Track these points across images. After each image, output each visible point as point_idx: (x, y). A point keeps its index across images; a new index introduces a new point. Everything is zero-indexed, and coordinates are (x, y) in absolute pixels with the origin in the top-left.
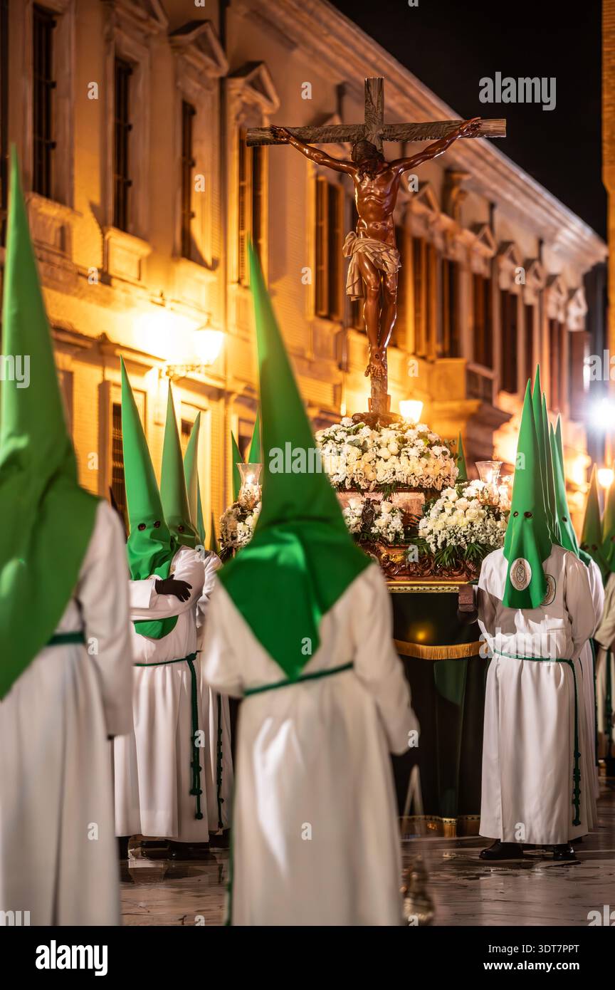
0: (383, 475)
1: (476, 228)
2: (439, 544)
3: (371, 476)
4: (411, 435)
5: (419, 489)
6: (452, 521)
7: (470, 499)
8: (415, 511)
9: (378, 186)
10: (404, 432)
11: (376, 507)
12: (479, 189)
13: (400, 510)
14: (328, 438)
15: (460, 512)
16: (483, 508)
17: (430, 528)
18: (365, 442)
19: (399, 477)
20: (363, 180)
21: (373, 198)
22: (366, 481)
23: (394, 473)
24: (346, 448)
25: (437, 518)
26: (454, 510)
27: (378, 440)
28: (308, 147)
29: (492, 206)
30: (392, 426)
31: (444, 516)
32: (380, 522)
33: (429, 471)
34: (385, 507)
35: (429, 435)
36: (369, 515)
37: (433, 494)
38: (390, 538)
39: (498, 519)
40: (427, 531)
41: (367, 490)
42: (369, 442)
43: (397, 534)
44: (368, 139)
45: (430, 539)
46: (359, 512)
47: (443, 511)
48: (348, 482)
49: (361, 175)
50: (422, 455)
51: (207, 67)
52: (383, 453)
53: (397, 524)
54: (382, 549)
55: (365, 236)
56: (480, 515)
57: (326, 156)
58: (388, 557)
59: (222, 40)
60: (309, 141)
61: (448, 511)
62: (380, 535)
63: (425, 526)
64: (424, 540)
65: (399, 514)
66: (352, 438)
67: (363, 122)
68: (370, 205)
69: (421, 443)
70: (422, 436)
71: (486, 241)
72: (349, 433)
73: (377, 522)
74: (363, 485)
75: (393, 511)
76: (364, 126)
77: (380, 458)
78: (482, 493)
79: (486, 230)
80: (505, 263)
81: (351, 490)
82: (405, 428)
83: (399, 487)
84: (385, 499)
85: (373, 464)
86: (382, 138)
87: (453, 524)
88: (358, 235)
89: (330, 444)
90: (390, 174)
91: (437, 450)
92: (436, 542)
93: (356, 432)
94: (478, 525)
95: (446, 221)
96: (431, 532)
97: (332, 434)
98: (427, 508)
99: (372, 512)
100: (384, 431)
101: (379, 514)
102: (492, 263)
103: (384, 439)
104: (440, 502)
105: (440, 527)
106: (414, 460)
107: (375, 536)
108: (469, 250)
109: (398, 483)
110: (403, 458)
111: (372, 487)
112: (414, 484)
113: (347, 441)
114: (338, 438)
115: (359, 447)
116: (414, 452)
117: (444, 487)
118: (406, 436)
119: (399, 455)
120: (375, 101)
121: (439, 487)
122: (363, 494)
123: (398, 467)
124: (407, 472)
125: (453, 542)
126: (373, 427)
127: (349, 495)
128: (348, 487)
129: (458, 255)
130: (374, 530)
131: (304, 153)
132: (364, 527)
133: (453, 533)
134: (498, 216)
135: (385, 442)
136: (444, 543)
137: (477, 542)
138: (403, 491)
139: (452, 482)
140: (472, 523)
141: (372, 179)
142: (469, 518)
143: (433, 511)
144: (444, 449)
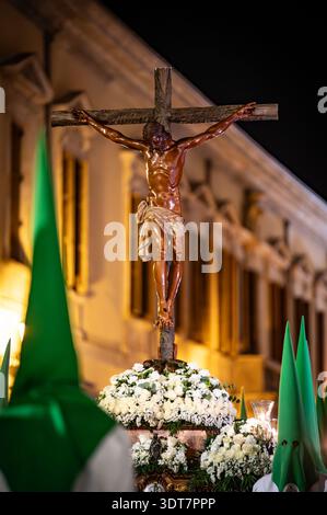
0: (170, 414)
1: (273, 242)
2: (218, 475)
3: (159, 415)
4: (195, 379)
5: (202, 427)
6: (230, 454)
7: (245, 435)
8: (198, 446)
9: (166, 161)
10: (189, 376)
11: (163, 441)
12: (275, 208)
13: (185, 445)
14: (121, 382)
15: (237, 446)
16: (257, 443)
17: (210, 461)
18: (154, 385)
19: (183, 416)
20: (153, 155)
21: (162, 172)
22: (155, 419)
23: (179, 413)
24: (137, 390)
25: (217, 451)
26: (231, 444)
27: (165, 383)
28: (104, 127)
29: (286, 224)
30: (178, 371)
31: (223, 449)
32: (166, 455)
33: (210, 411)
34: (170, 442)
35: (211, 380)
36: (157, 448)
37: (213, 431)
38: (175, 469)
39: (271, 452)
40: (208, 463)
41: (155, 428)
42: (158, 385)
43: (181, 466)
44: (158, 120)
45: (210, 471)
46: (147, 447)
47: (222, 445)
48: (138, 420)
49: (151, 152)
50: (204, 396)
51: (34, 94)
52: (170, 394)
53: (181, 457)
54: (168, 479)
55: (155, 205)
56: (254, 449)
57: (121, 135)
58: (173, 487)
59: (47, 70)
60: (106, 122)
61: (226, 445)
62: (166, 466)
63: (206, 459)
64: (205, 471)
65: (183, 448)
66: (143, 381)
67: (153, 107)
68: (159, 178)
69: (203, 386)
70: (204, 380)
71: (281, 253)
72: (140, 377)
73: (163, 455)
74: (152, 423)
75: (178, 445)
76: (154, 110)
77: (167, 399)
78: (257, 431)
79: (281, 245)
80: (299, 274)
81: (141, 428)
82: (189, 373)
83: (184, 424)
84: (171, 435)
85: (161, 404)
86: (169, 120)
87: (231, 457)
88: (149, 204)
89: (123, 388)
90: (176, 151)
91: (217, 392)
92: (215, 474)
93: (146, 376)
94: (252, 458)
95: (245, 235)
96: (211, 464)
97: (125, 378)
98: (207, 444)
99: (159, 446)
100: (171, 375)
101: (166, 448)
102: (288, 273)
103: (171, 383)
104: (219, 437)
105: (219, 460)
106: (197, 401)
107: (162, 467)
108: (266, 262)
109: (183, 421)
110: (187, 399)
111: (160, 425)
112: (198, 423)
113: (138, 384)
114: (130, 382)
115: (148, 389)
116: (197, 394)
117: (223, 425)
118: (190, 380)
119: (184, 396)
120: (164, 88)
121: (219, 425)
122: (152, 432)
123: (183, 408)
124: (191, 412)
125: (230, 473)
126: (161, 372)
127: (139, 432)
128: (138, 425)
129: (257, 265)
130: (161, 462)
131: (102, 133)
132: (152, 459)
133: (231, 464)
134: (292, 233)
135: (171, 385)
136: (223, 474)
137: (252, 473)
138: (188, 429)
139: (231, 421)
140: (247, 456)
141: (161, 155)
142: (244, 452)
143: (214, 446)
144: (224, 391)
